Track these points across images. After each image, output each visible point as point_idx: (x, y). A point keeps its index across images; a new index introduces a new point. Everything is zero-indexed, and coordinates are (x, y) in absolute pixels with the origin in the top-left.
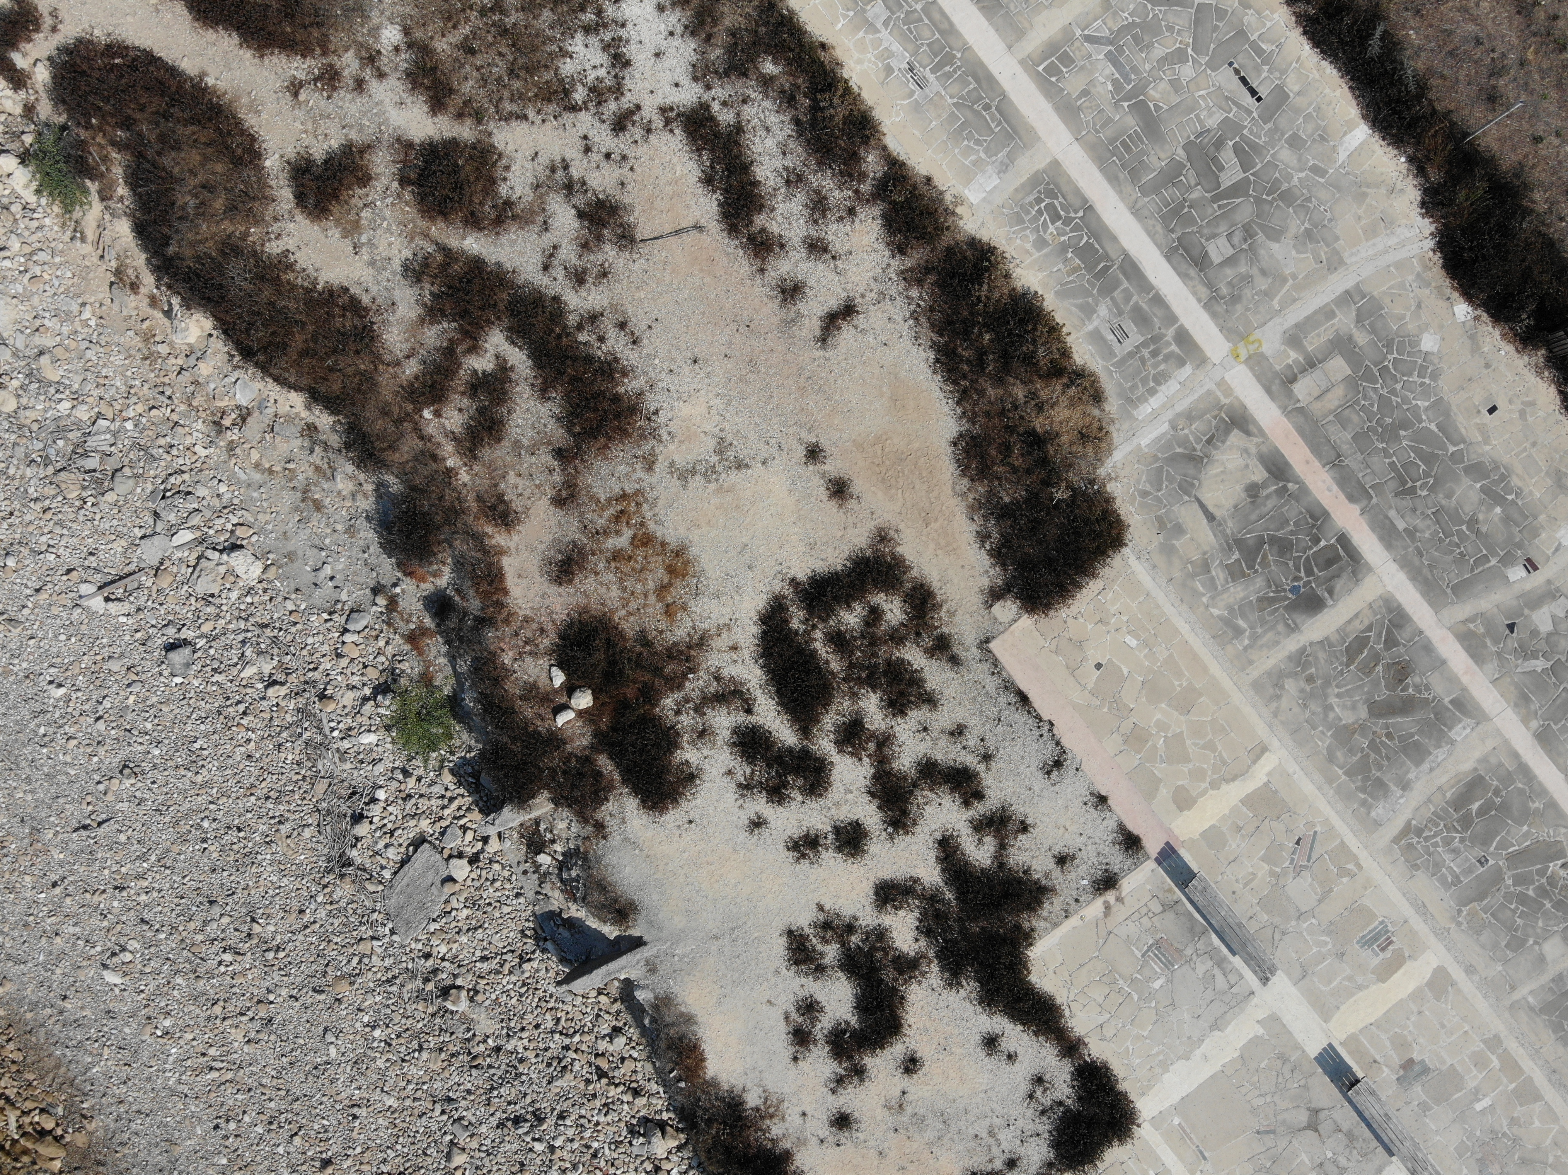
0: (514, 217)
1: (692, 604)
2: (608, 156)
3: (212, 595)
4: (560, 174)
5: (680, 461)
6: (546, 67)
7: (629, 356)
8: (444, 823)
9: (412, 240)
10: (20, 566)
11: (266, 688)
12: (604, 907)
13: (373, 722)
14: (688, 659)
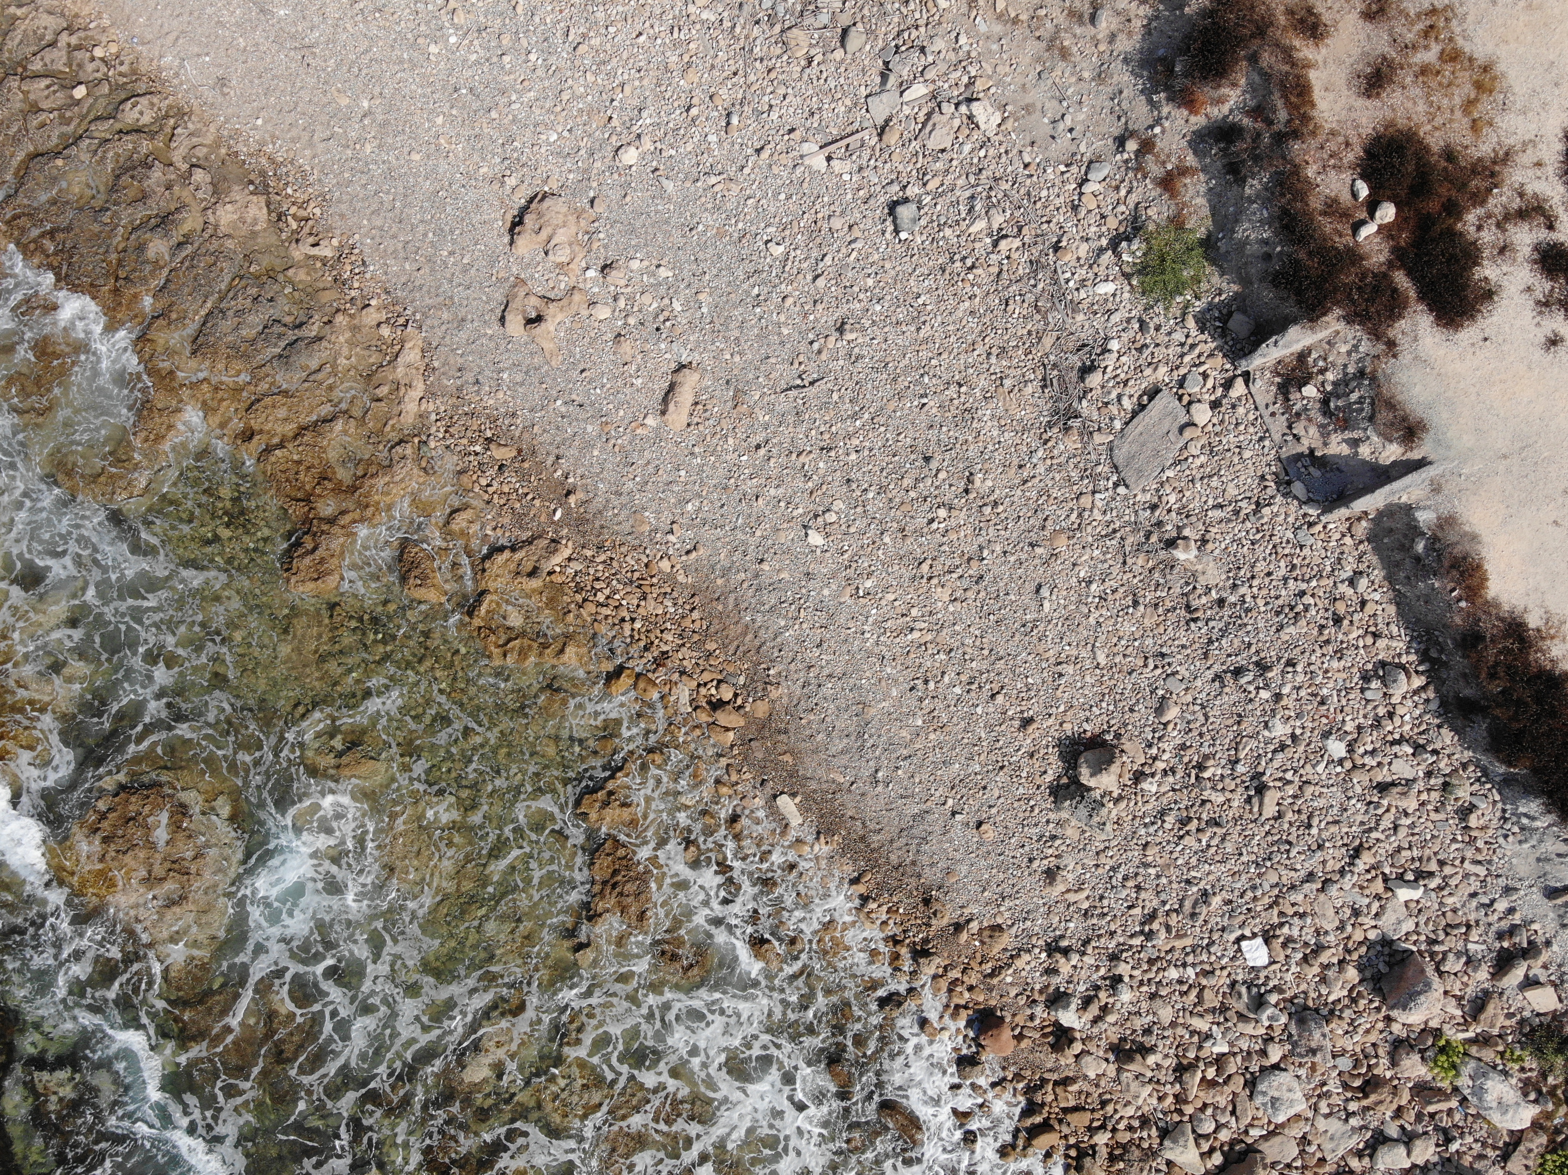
1: (1498, 119)
3: (943, 151)
10: (742, 125)
11: (995, 244)
12: (1392, 424)
13: (1110, 272)
14: (1493, 175)
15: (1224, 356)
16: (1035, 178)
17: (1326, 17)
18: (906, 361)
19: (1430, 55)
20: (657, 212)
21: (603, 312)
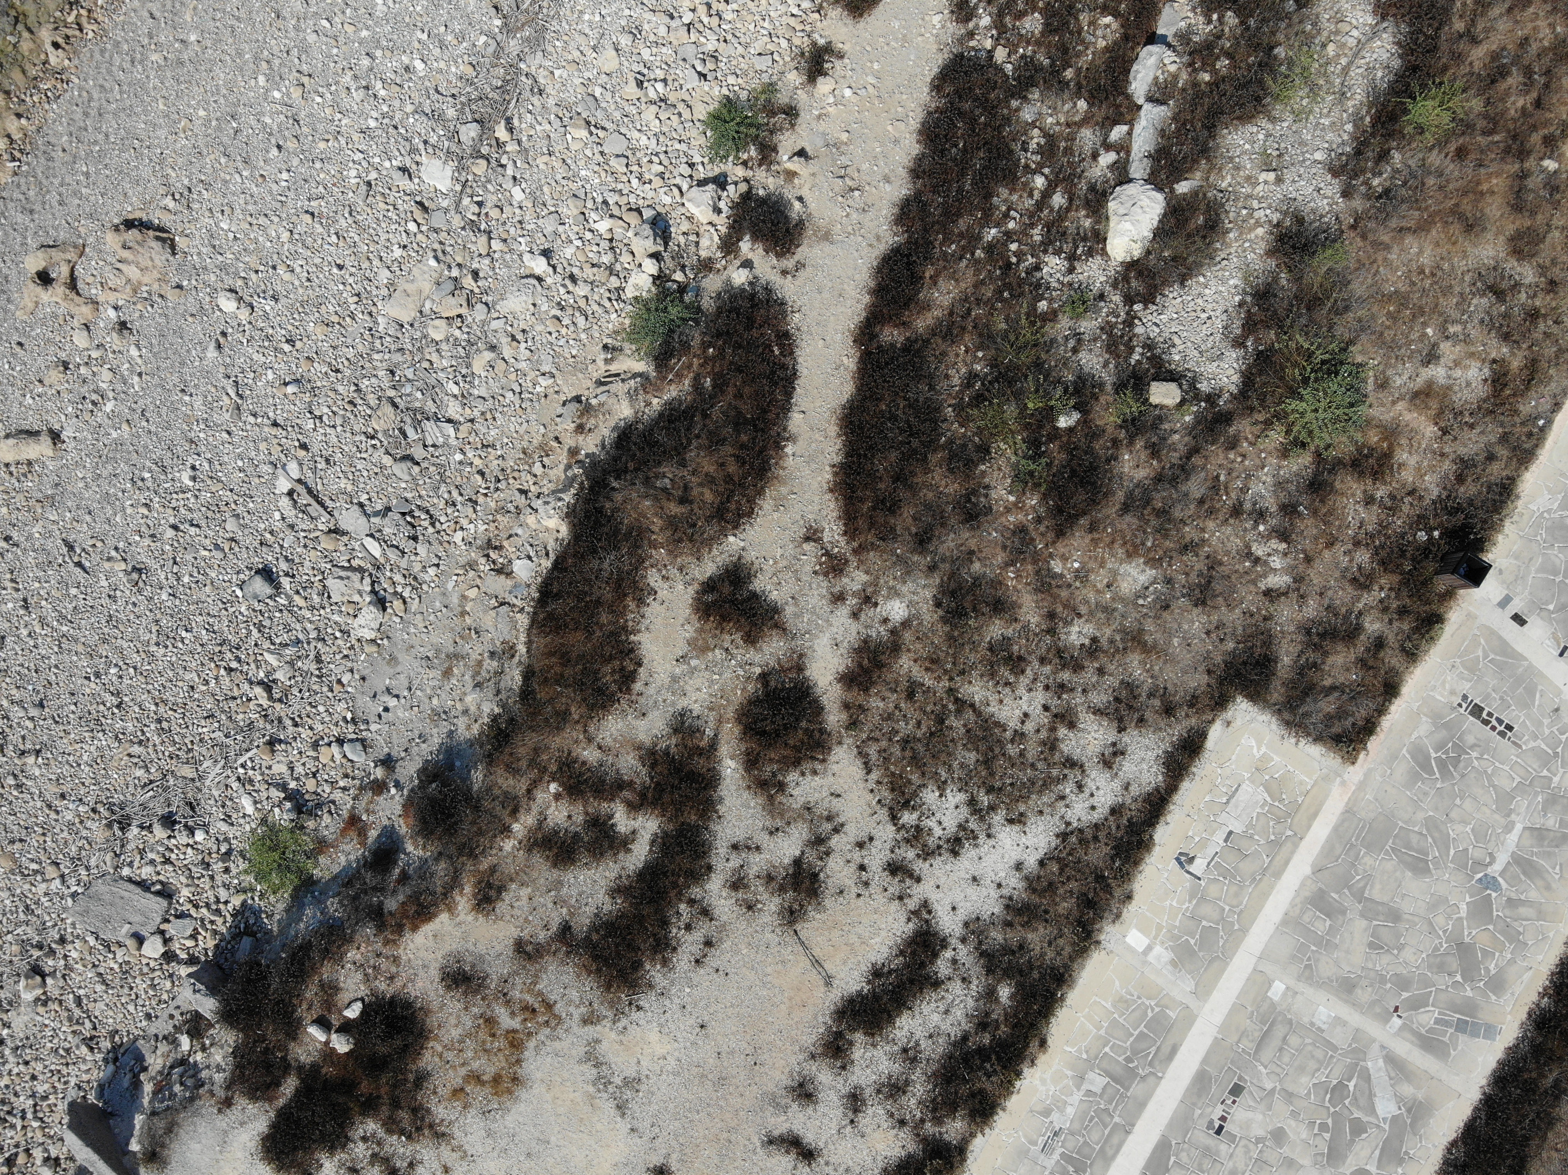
0: (771, 798)
1: (473, 1111)
2: (862, 868)
3: (329, 597)
4: (828, 826)
5: (604, 1047)
6: (923, 774)
7: (682, 960)
8: (193, 912)
9: (711, 709)
10: (292, 397)
11: (260, 683)
12: (153, 1137)
13: (265, 803)
14: (419, 1129)
15: (216, 946)
16: (330, 694)
17: (502, 907)
18: (125, 645)
19: (507, 1021)
20: (188, 351)
21: (81, 340)
